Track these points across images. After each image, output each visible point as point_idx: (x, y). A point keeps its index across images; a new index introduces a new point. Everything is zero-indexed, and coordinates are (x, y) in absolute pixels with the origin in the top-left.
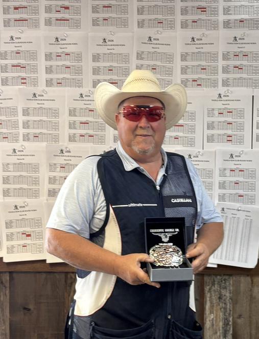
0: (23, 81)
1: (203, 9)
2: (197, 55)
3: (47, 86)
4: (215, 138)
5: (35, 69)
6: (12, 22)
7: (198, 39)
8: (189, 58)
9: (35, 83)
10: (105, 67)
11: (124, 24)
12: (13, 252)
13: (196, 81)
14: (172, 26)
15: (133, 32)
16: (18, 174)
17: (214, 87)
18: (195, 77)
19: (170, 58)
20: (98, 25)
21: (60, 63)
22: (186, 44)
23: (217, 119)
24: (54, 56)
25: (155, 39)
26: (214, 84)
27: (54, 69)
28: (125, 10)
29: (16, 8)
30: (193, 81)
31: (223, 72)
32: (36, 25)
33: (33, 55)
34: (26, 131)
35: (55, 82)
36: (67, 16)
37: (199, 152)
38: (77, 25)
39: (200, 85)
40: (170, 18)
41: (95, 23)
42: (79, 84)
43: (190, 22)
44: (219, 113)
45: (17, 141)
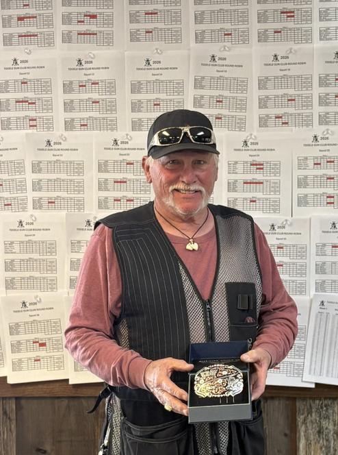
0: (33, 122)
1: (289, 14)
2: (282, 81)
3: (66, 129)
4: (310, 200)
5: (48, 106)
6: (15, 39)
7: (282, 58)
8: (270, 84)
9: (49, 125)
10: (150, 101)
11: (176, 37)
12: (20, 369)
13: (281, 117)
14: (244, 38)
15: (189, 49)
16: (26, 256)
17: (307, 125)
18: (280, 111)
19: (242, 85)
20: (138, 40)
21: (85, 96)
22: (265, 65)
23: (312, 172)
24: (75, 86)
25: (220, 59)
26: (307, 122)
27: (76, 104)
28: (176, 17)
29: (20, 19)
30: (276, 118)
31: (320, 104)
32: (49, 42)
33: (45, 86)
34: (38, 194)
35: (77, 124)
36: (93, 28)
37: (286, 220)
38: (108, 41)
39: (287, 123)
40: (242, 27)
41: (134, 37)
42: (112, 125)
43: (270, 33)
44: (315, 164)
45: (24, 209)
